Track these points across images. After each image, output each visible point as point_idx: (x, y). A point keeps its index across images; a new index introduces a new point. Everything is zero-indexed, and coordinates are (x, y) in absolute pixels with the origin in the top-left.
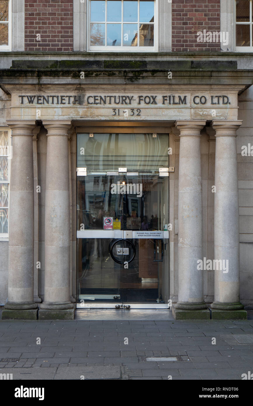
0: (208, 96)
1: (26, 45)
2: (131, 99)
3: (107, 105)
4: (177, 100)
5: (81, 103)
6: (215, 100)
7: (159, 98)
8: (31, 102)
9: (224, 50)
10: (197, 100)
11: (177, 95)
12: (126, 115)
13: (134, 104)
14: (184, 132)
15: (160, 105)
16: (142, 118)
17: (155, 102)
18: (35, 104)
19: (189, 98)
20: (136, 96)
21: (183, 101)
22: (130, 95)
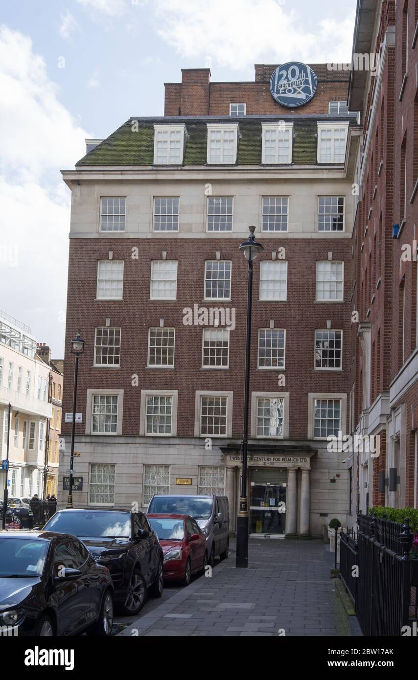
0: (299, 459)
1: (232, 435)
2: (270, 459)
3: (262, 461)
4: (287, 460)
5: (252, 460)
6: (302, 460)
7: (281, 459)
8: (234, 459)
9: (309, 439)
10: (295, 460)
11: (287, 458)
12: (268, 465)
13: (272, 461)
14: (290, 471)
15: (281, 461)
16: (274, 466)
17: (279, 460)
18: (235, 460)
19: (292, 459)
20: (272, 458)
21: (290, 460)
22: (270, 457)
